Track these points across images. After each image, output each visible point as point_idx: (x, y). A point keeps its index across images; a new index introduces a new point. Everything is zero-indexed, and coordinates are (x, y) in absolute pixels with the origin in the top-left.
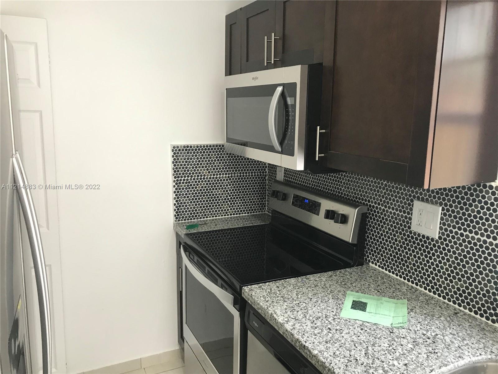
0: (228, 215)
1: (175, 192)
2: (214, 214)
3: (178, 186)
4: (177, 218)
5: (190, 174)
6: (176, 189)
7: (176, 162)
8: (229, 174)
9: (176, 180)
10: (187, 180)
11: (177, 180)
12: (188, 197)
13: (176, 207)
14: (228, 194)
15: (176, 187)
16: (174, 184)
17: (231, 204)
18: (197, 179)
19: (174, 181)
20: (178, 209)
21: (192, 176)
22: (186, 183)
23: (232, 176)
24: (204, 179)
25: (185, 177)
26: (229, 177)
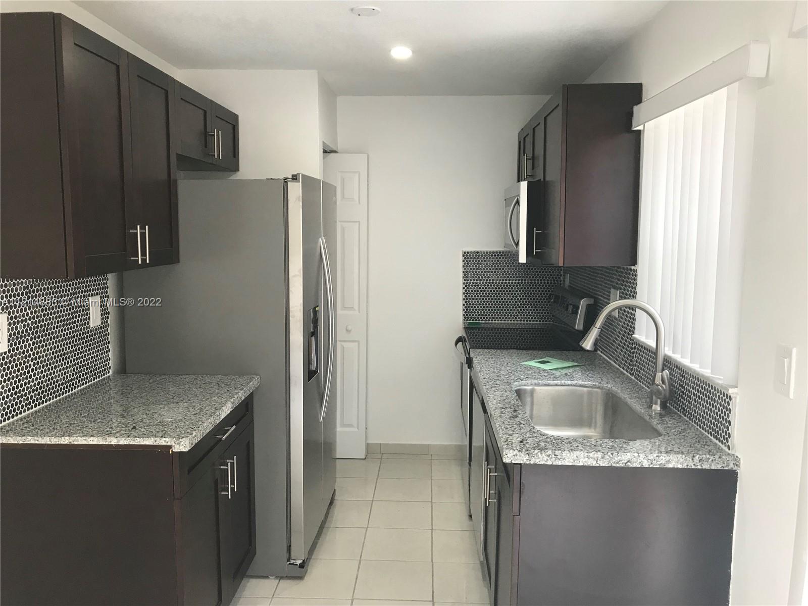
0: (517, 321)
1: (464, 294)
2: (503, 318)
3: (468, 288)
4: (465, 318)
5: (479, 277)
6: (466, 291)
7: (467, 266)
8: (519, 280)
9: (465, 282)
10: (476, 283)
11: (467, 283)
12: (477, 299)
13: (465, 307)
14: (518, 299)
15: (466, 289)
16: (464, 286)
17: (521, 310)
18: (486, 283)
19: (464, 283)
20: (467, 310)
21: (480, 280)
22: (475, 286)
23: (522, 283)
24: (493, 283)
25: (474, 280)
26: (518, 283)
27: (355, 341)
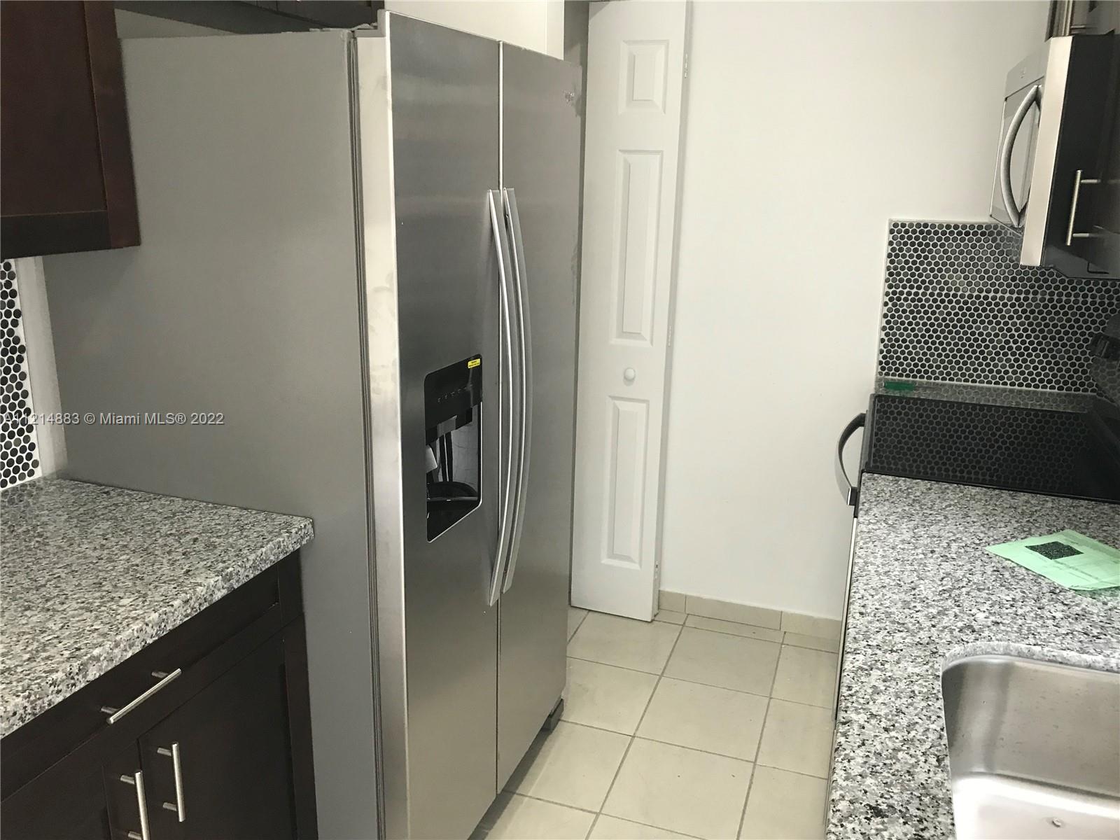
0: (1005, 384)
1: (885, 316)
2: (971, 376)
3: (895, 305)
4: (883, 369)
5: (923, 282)
6: (889, 311)
7: (897, 256)
8: (1020, 292)
9: (891, 291)
10: (916, 294)
11: (894, 293)
12: (913, 330)
13: (885, 346)
14: (1012, 336)
15: (890, 305)
16: (887, 299)
17: (1016, 360)
18: (940, 295)
19: (887, 294)
20: (889, 352)
21: (927, 288)
22: (913, 300)
23: (1026, 299)
24: (955, 296)
25: (911, 287)
26: (1018, 299)
27: (643, 401)
